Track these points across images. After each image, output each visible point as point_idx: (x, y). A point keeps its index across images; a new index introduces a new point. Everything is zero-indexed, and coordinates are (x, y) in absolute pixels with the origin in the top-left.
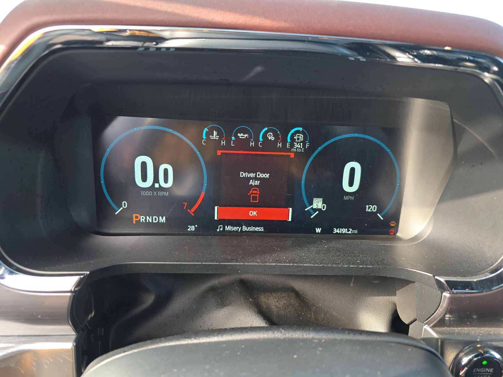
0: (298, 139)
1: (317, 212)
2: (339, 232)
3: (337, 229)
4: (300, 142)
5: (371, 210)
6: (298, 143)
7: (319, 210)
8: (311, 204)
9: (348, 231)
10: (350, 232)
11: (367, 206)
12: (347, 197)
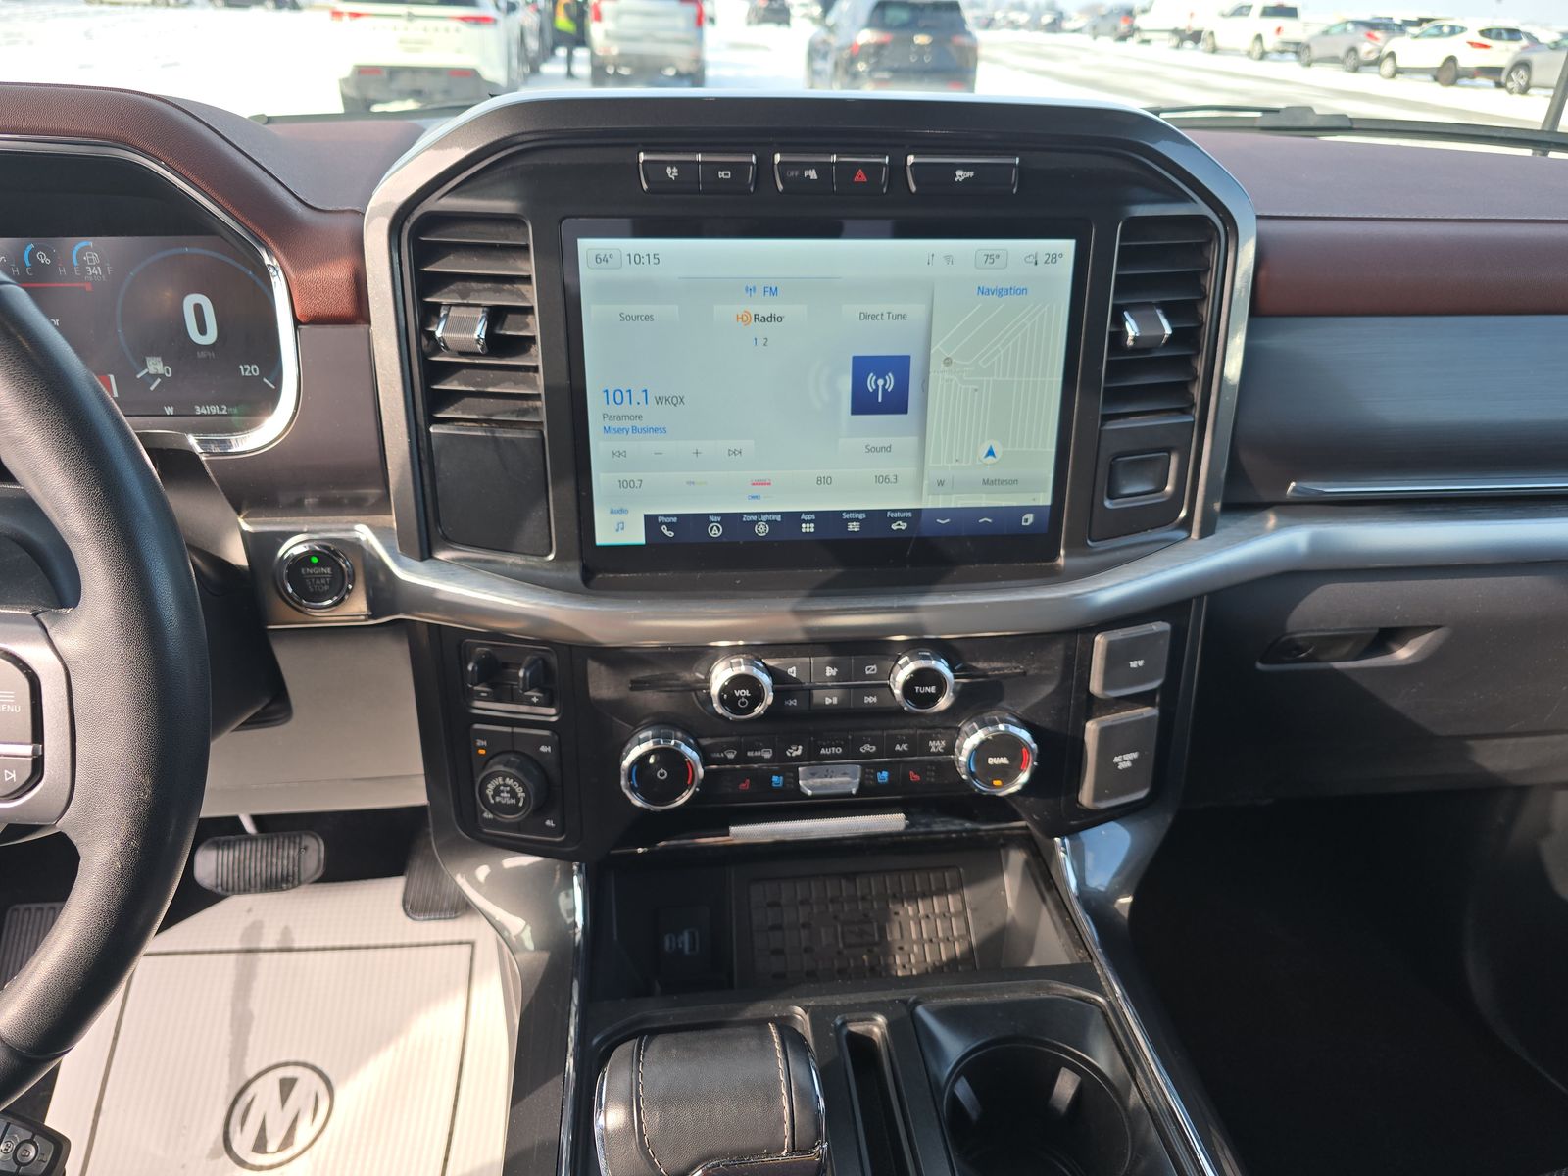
0: (91, 260)
1: (159, 380)
2: (205, 412)
3: (201, 407)
4: (96, 265)
5: (250, 372)
6: (92, 266)
7: (162, 376)
8: (145, 366)
9: (221, 409)
10: (224, 412)
11: (241, 367)
12: (202, 355)
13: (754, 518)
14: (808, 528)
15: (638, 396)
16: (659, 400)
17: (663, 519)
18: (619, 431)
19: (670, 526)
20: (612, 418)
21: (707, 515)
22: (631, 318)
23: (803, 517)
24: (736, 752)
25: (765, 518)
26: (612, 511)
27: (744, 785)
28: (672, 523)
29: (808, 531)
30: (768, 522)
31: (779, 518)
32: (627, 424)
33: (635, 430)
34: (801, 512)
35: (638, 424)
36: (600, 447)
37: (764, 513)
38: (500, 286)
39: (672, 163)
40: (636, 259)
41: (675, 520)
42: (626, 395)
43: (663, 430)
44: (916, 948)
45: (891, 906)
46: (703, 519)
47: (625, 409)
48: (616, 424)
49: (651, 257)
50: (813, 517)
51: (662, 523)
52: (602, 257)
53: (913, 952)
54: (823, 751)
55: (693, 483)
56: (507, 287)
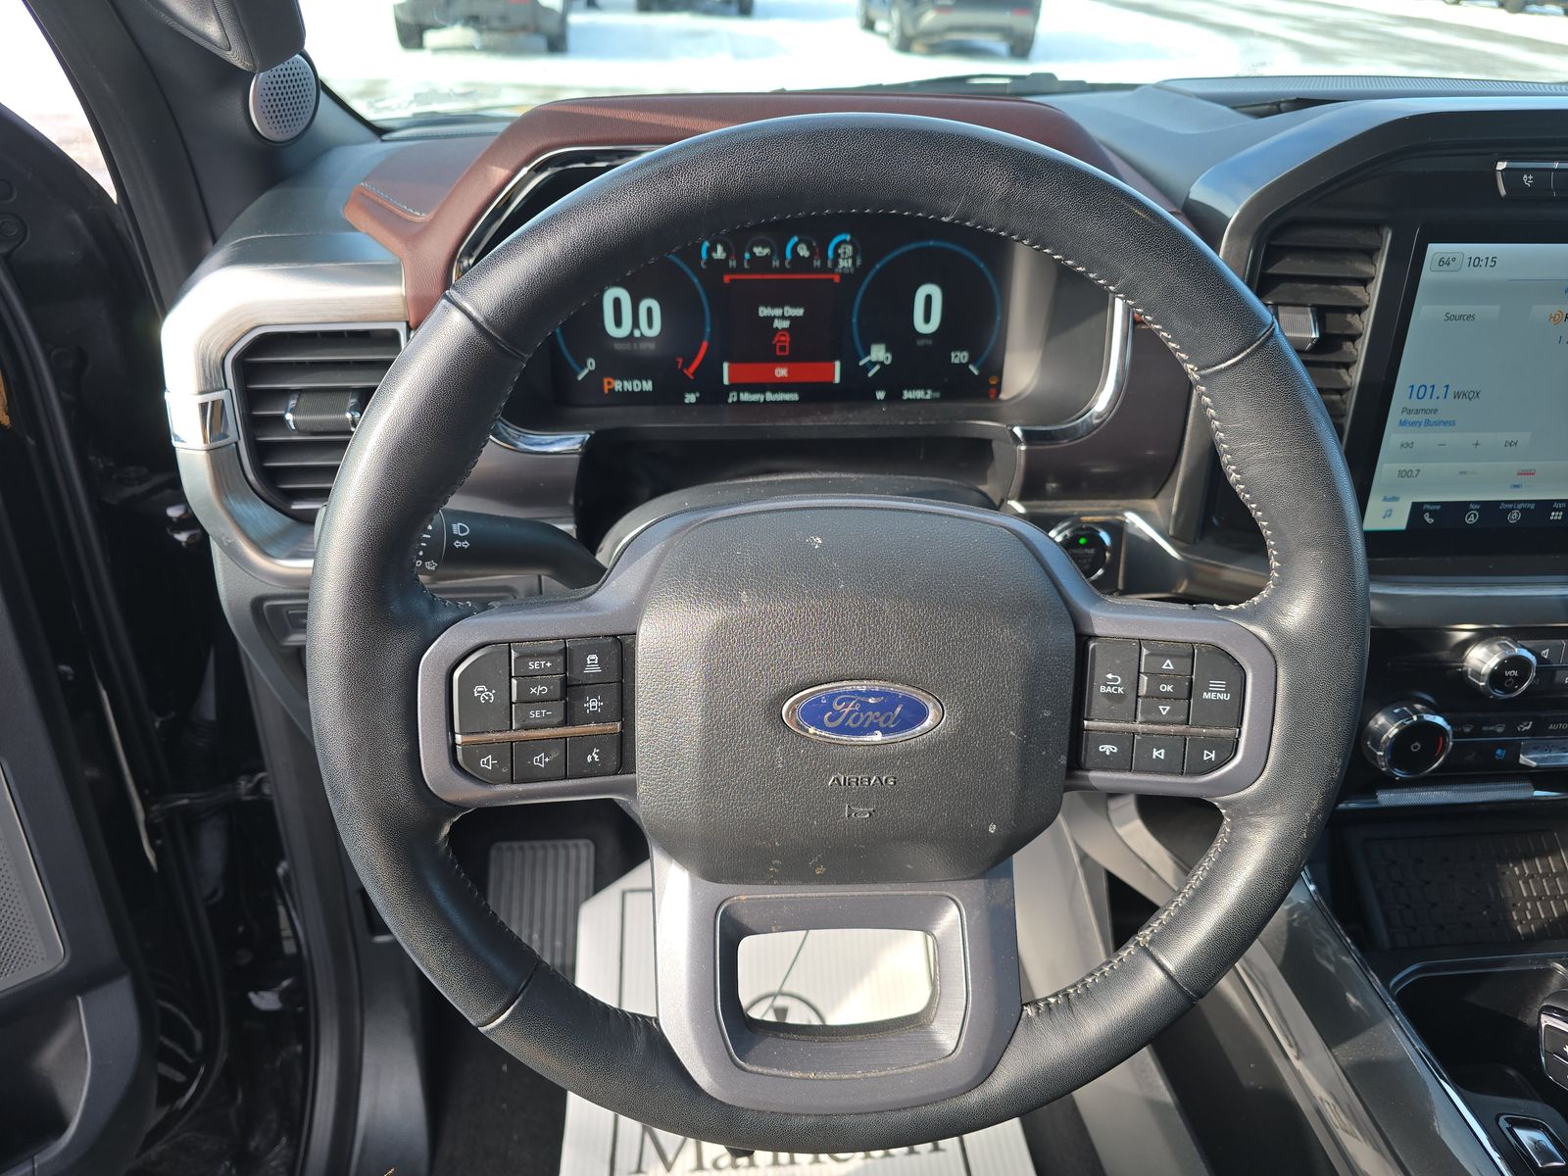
0: (845, 253)
1: (878, 367)
2: (911, 396)
3: (908, 392)
4: (848, 258)
5: (960, 359)
6: (844, 259)
7: (882, 363)
8: (868, 353)
9: (926, 394)
10: (928, 396)
11: (953, 354)
12: (921, 342)
13: (1510, 506)
14: (1556, 516)
15: (1440, 391)
16: (1457, 395)
17: (1428, 506)
18: (1413, 424)
19: (1433, 514)
20: (1410, 412)
21: (1467, 503)
22: (1455, 318)
23: (1555, 505)
24: (1472, 726)
25: (1520, 506)
26: (1385, 499)
27: (1470, 757)
28: (1435, 511)
29: (1556, 518)
30: (1521, 510)
31: (1532, 506)
32: (1422, 417)
33: (1428, 423)
34: (1553, 501)
35: (1432, 417)
36: (1393, 437)
37: (1521, 502)
38: (1327, 286)
39: (1528, 171)
40: (1475, 262)
41: (1438, 507)
42: (1429, 390)
43: (1452, 423)
44: (1529, 905)
45: (1498, 866)
46: (1464, 507)
47: (1426, 403)
48: (1412, 418)
49: (1490, 259)
50: (1564, 505)
51: (1427, 511)
52: (1445, 260)
53: (1527, 909)
54: (1551, 727)
55: (1465, 473)
56: (1333, 287)
